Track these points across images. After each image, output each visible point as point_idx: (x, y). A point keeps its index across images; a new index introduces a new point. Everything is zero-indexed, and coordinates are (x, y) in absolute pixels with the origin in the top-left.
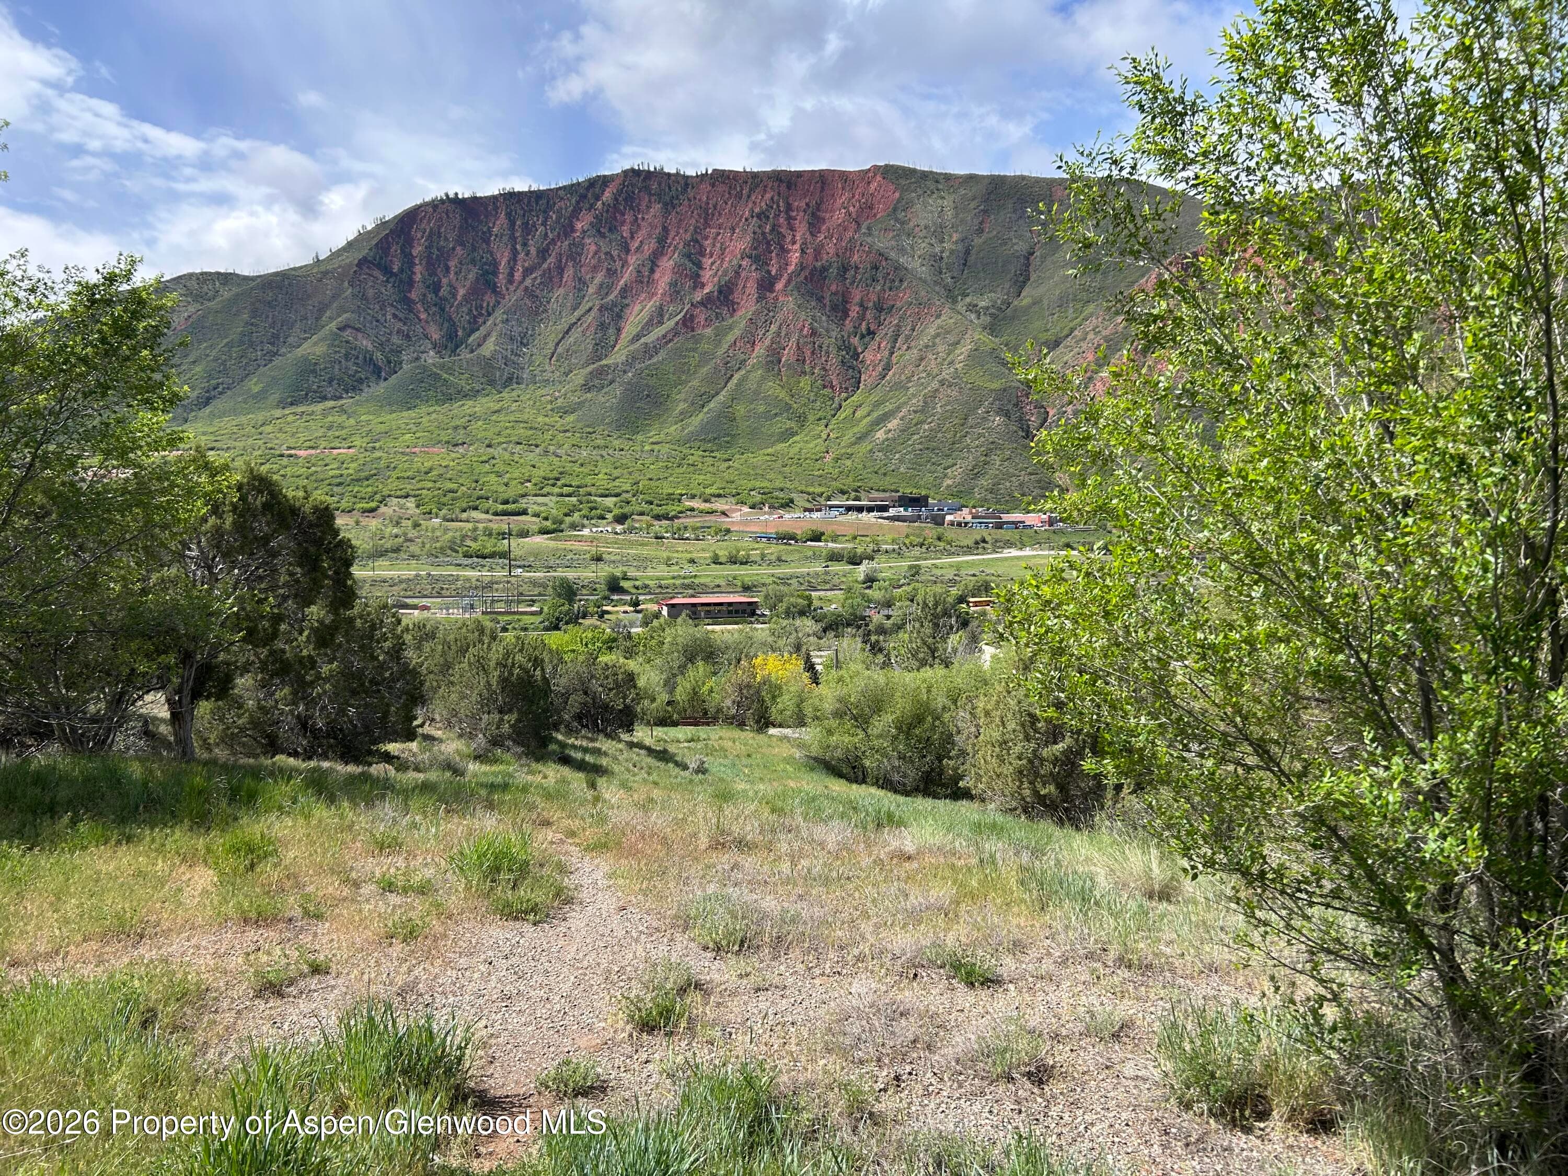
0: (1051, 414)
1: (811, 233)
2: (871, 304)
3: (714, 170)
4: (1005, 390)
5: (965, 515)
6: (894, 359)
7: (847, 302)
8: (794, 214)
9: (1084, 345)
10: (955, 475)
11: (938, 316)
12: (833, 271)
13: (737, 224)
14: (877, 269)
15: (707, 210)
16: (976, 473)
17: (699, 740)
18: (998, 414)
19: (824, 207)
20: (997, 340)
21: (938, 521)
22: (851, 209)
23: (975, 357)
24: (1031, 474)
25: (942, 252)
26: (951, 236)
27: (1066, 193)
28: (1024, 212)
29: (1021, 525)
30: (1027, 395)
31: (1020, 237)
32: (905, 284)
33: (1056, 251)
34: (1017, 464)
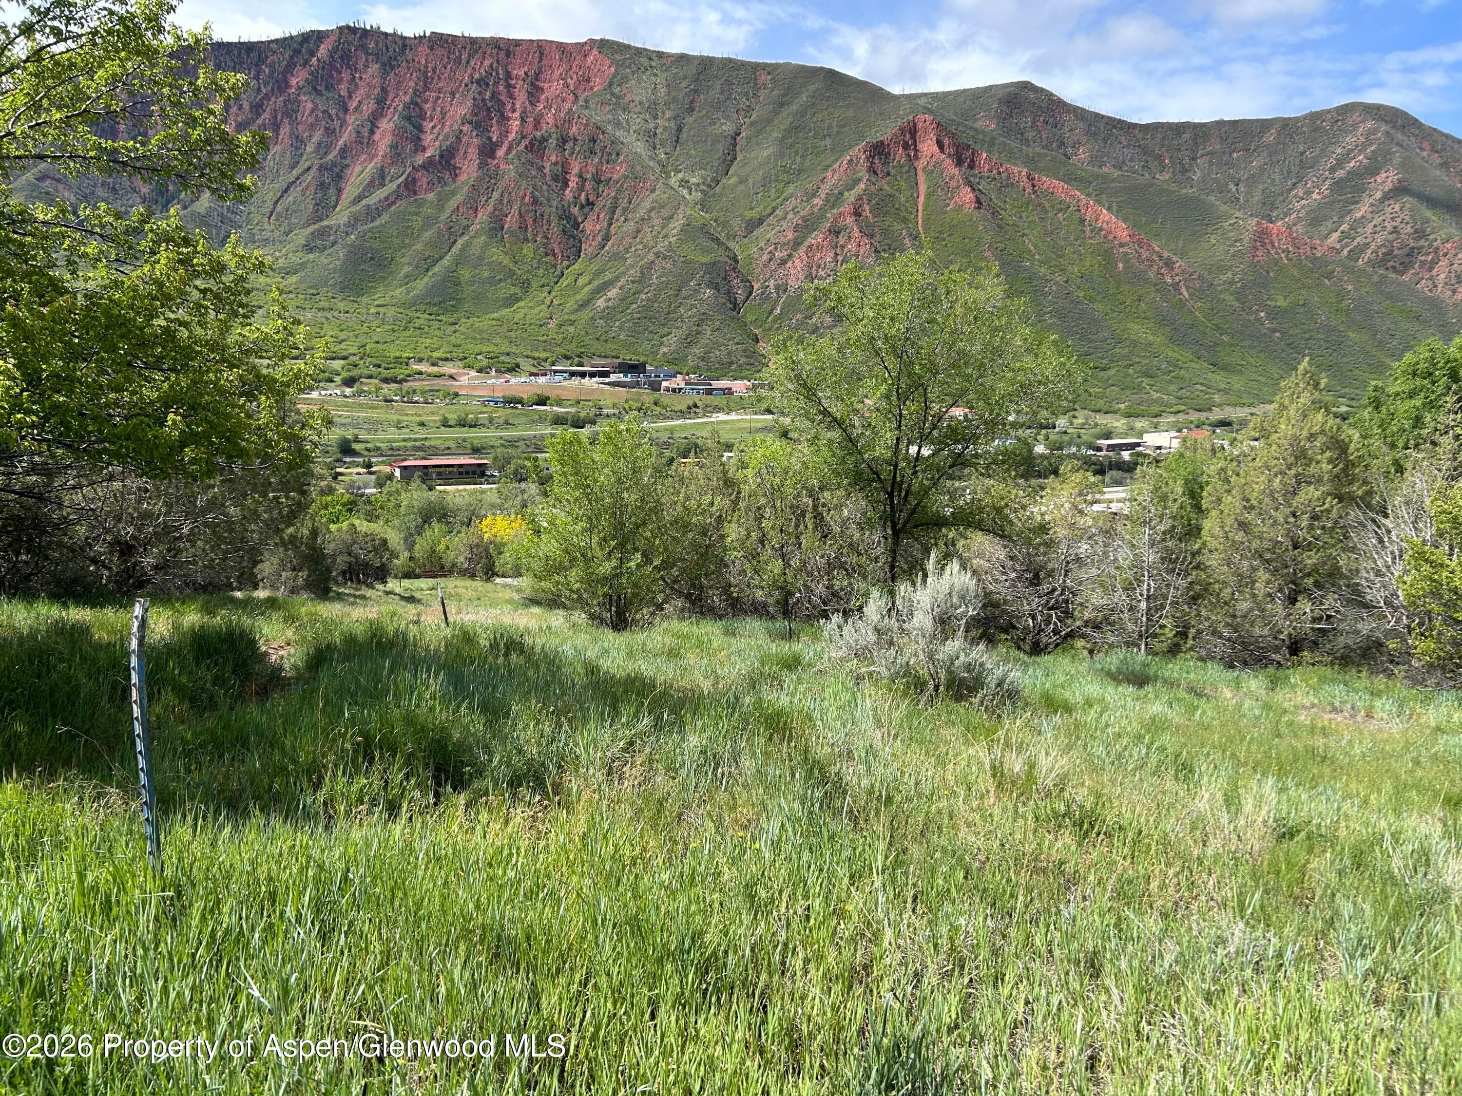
0: (755, 288)
1: (531, 103)
2: (589, 176)
3: (433, 33)
4: (714, 264)
5: (679, 382)
6: (613, 230)
7: (566, 173)
8: (513, 82)
9: (785, 224)
10: (671, 343)
11: (653, 191)
12: (553, 142)
13: (457, 89)
14: (595, 142)
15: (426, 73)
16: (689, 341)
17: (438, 588)
18: (708, 286)
19: (542, 76)
20: (707, 216)
21: (655, 387)
22: (569, 80)
23: (689, 232)
24: (738, 344)
25: (656, 128)
26: (663, 113)
27: (769, 77)
28: (731, 94)
29: (728, 392)
30: (734, 269)
31: (728, 117)
32: (621, 158)
33: (760, 132)
34: (726, 334)
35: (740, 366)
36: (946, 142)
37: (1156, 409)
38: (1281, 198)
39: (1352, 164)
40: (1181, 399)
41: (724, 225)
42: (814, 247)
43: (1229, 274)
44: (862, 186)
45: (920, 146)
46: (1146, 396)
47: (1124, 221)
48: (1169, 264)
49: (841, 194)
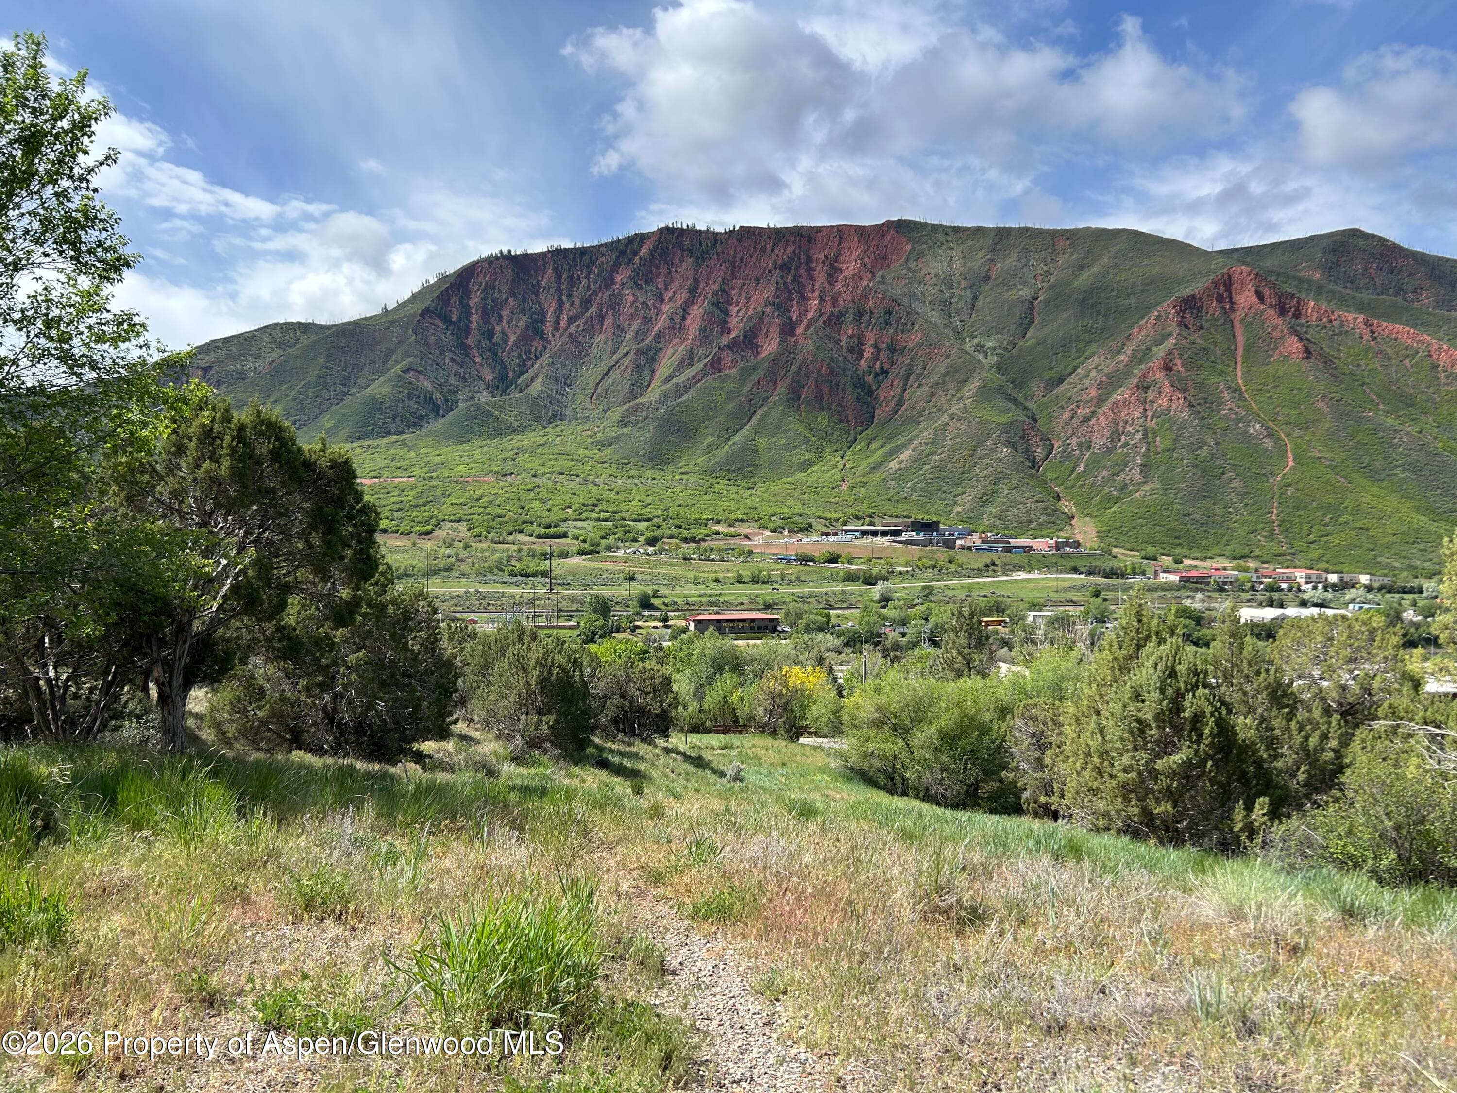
0: (1056, 446)
1: (830, 283)
2: (884, 346)
3: (741, 227)
4: (1011, 423)
5: (975, 539)
6: (906, 395)
7: (862, 344)
8: (814, 265)
9: (1087, 382)
10: (964, 503)
11: (948, 356)
12: (850, 316)
13: (762, 275)
14: (890, 313)
15: (734, 263)
16: (985, 500)
17: (732, 747)
18: (1005, 446)
19: (841, 258)
20: (1004, 377)
21: (949, 545)
22: (866, 260)
23: (984, 394)
24: (1037, 502)
25: (951, 298)
26: (959, 283)
27: (1068, 242)
28: (1028, 261)
29: (1028, 550)
30: (1033, 428)
31: (1025, 283)
32: (917, 327)
33: (1058, 295)
34: (1024, 493)
35: (1040, 524)
36: (1267, 292)
41: (1022, 385)
42: (1121, 403)
44: (1172, 340)
45: (1236, 298)
49: (1149, 349)
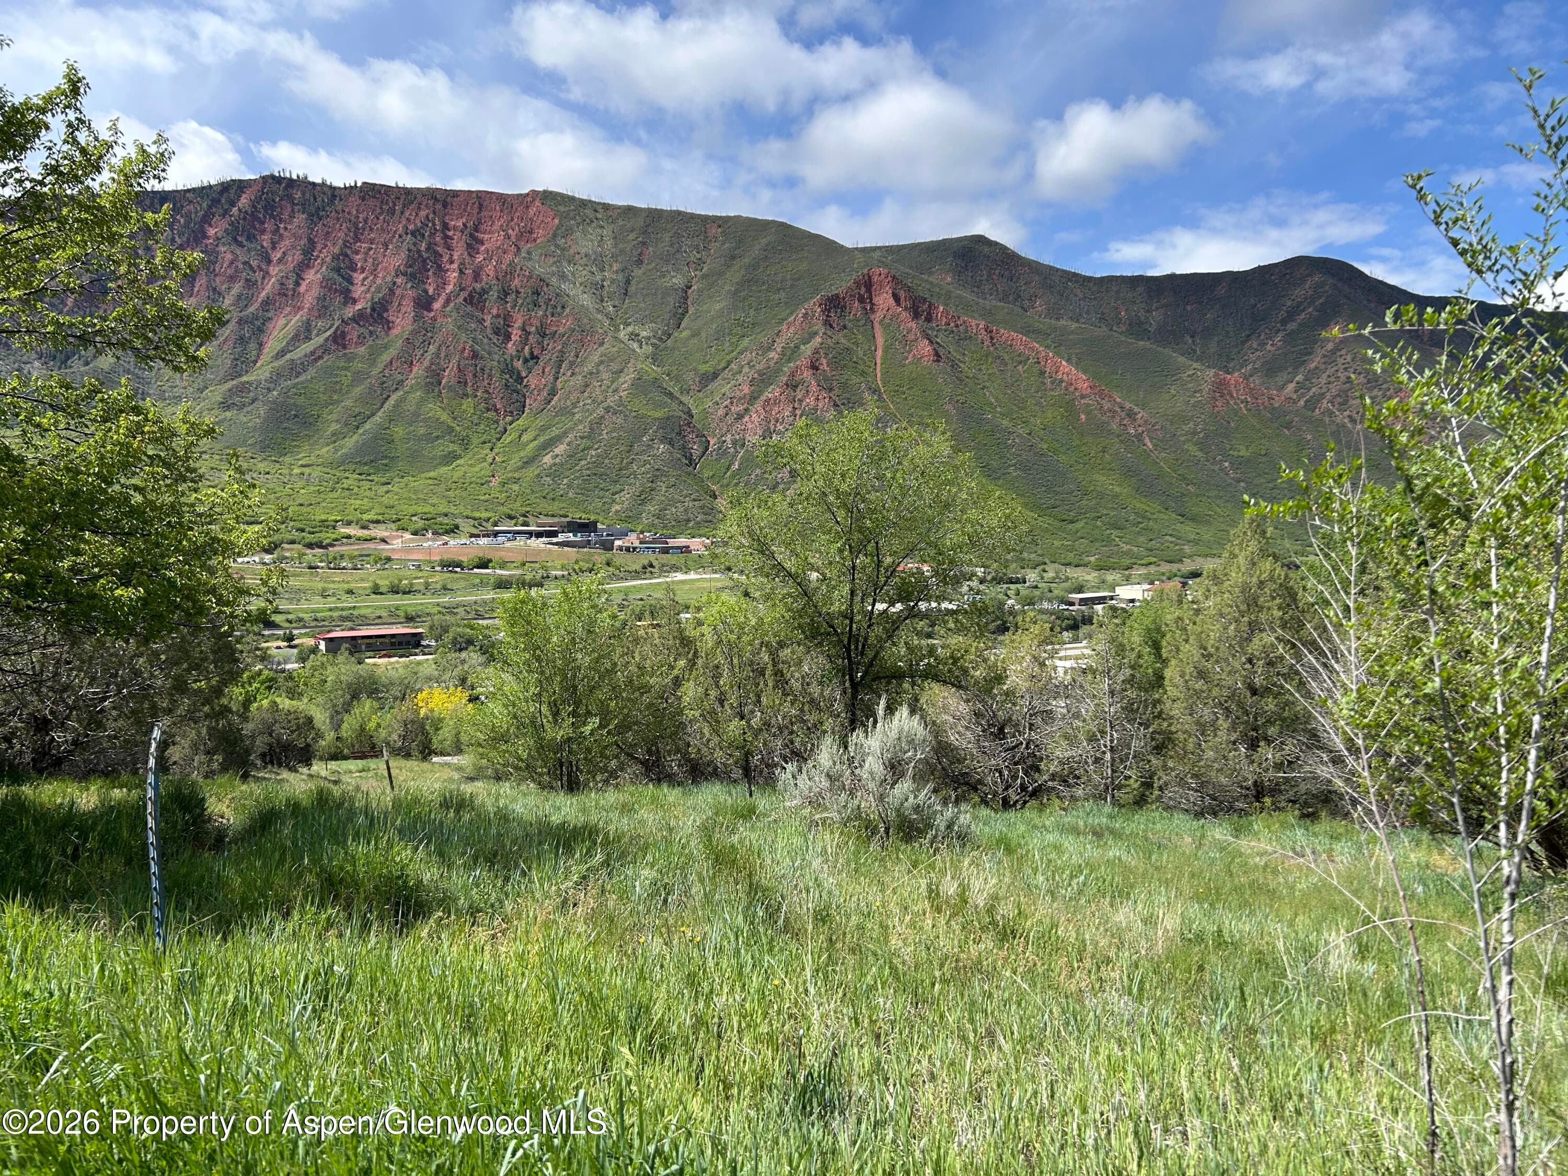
0: (712, 443)
1: (469, 254)
2: (533, 329)
3: (364, 183)
4: (668, 418)
5: (632, 539)
6: (559, 384)
7: (509, 326)
8: (451, 233)
9: (740, 378)
10: (624, 500)
11: (602, 344)
12: (494, 294)
13: (391, 241)
14: (539, 294)
15: (356, 225)
16: (643, 499)
17: (369, 770)
18: (662, 442)
19: (482, 227)
20: (659, 369)
21: (607, 546)
22: (510, 231)
23: (641, 385)
24: (694, 500)
25: (603, 280)
26: (611, 266)
27: (720, 230)
28: (681, 247)
29: (686, 550)
30: (689, 424)
31: (678, 270)
32: (567, 311)
33: (711, 285)
34: (682, 491)
35: (698, 523)
36: (902, 294)
37: (1127, 562)
38: (1236, 350)
39: (1303, 316)
40: (1151, 550)
41: (677, 379)
42: (772, 401)
43: (1191, 425)
44: (818, 339)
45: (875, 300)
46: (1116, 548)
47: (1085, 372)
48: (1131, 415)
49: (797, 347)
